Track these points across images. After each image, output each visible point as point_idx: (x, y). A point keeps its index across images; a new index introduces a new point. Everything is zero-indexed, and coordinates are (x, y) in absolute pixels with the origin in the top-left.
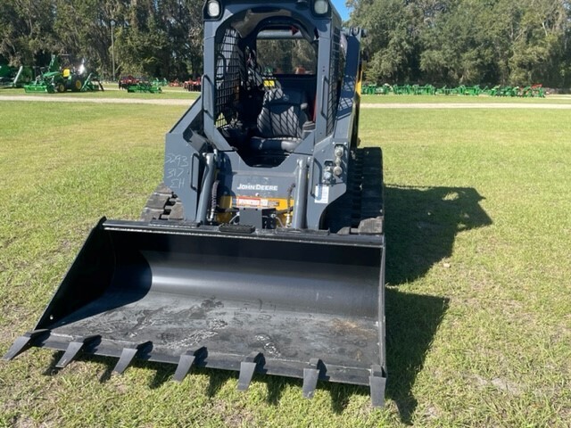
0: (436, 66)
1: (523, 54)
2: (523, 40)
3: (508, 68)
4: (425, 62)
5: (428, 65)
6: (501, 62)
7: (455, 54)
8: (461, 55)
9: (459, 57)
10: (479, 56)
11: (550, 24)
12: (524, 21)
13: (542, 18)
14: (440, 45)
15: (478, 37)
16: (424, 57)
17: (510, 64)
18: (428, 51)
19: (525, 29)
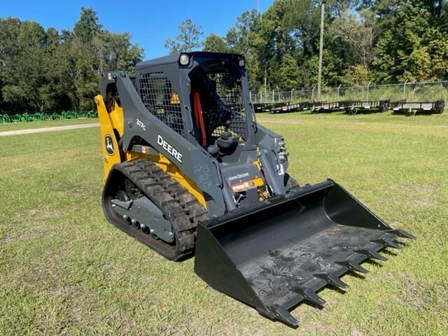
0: (17, 98)
1: (85, 87)
2: (81, 78)
3: (77, 98)
4: (7, 95)
5: (10, 98)
6: (70, 94)
7: (32, 88)
8: (38, 89)
9: (37, 91)
10: (52, 90)
11: (96, 67)
12: (79, 66)
13: (90, 63)
14: (18, 81)
15: (48, 76)
16: (5, 91)
17: (78, 96)
18: (7, 86)
19: (80, 71)
